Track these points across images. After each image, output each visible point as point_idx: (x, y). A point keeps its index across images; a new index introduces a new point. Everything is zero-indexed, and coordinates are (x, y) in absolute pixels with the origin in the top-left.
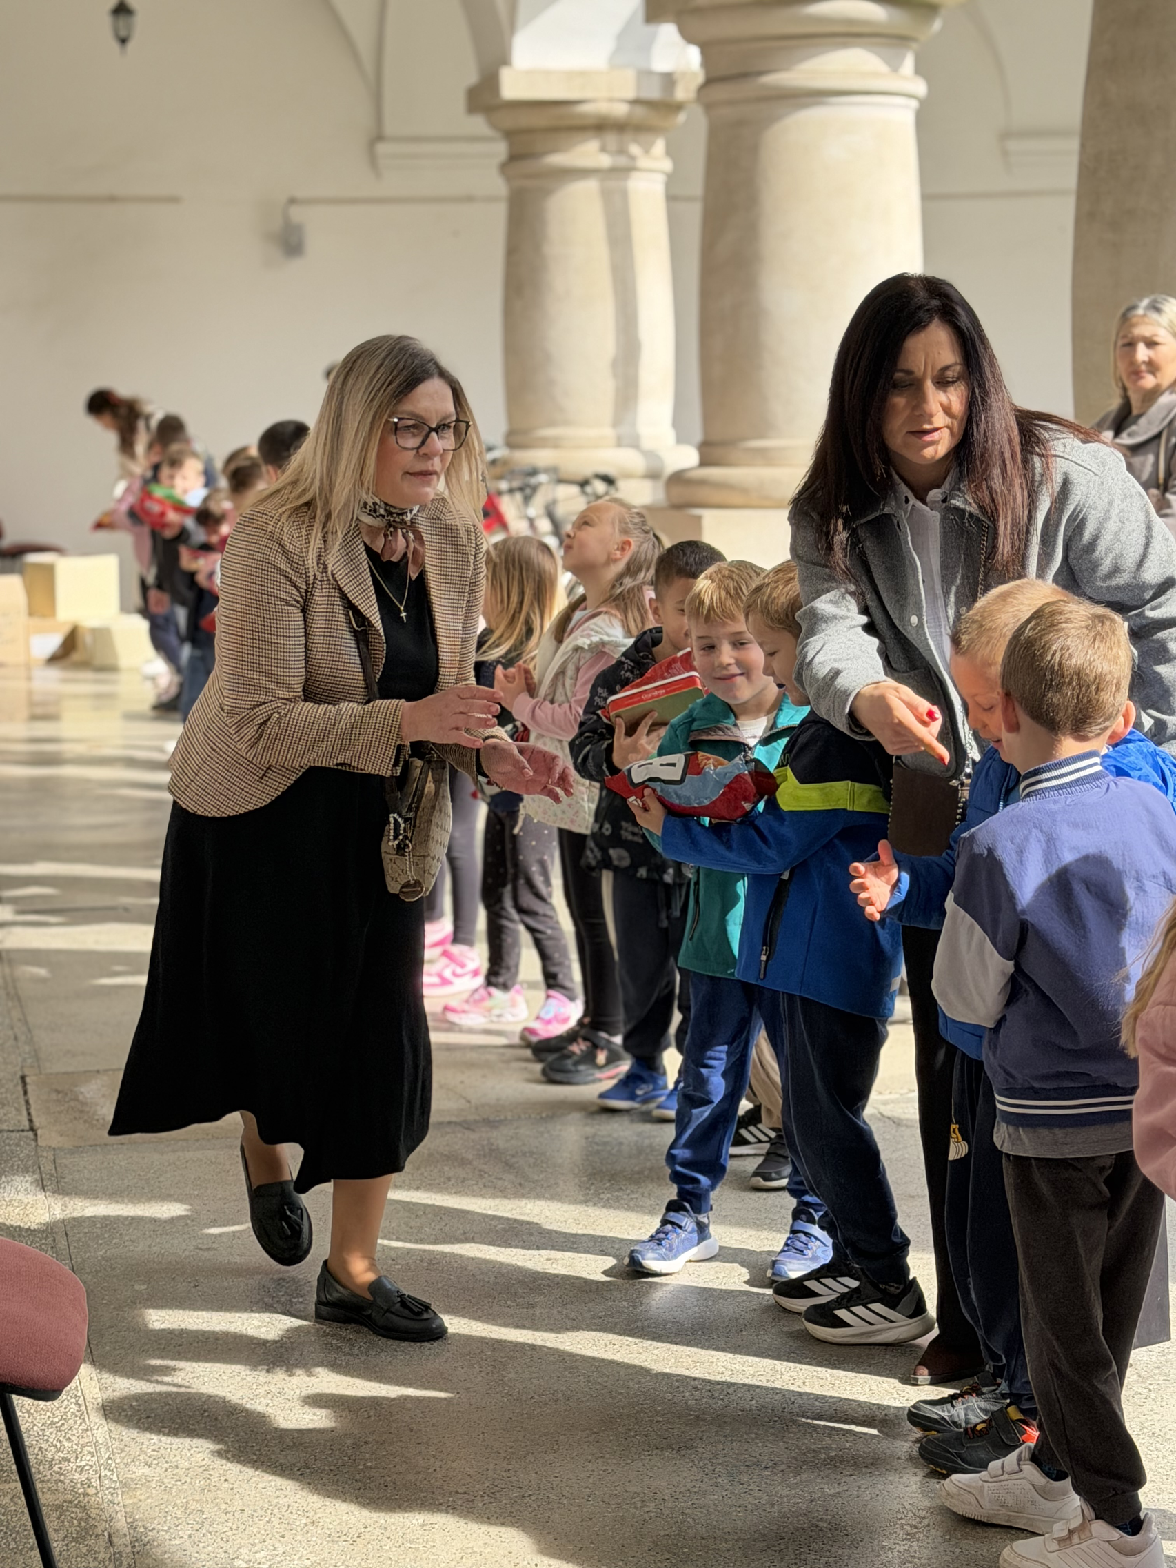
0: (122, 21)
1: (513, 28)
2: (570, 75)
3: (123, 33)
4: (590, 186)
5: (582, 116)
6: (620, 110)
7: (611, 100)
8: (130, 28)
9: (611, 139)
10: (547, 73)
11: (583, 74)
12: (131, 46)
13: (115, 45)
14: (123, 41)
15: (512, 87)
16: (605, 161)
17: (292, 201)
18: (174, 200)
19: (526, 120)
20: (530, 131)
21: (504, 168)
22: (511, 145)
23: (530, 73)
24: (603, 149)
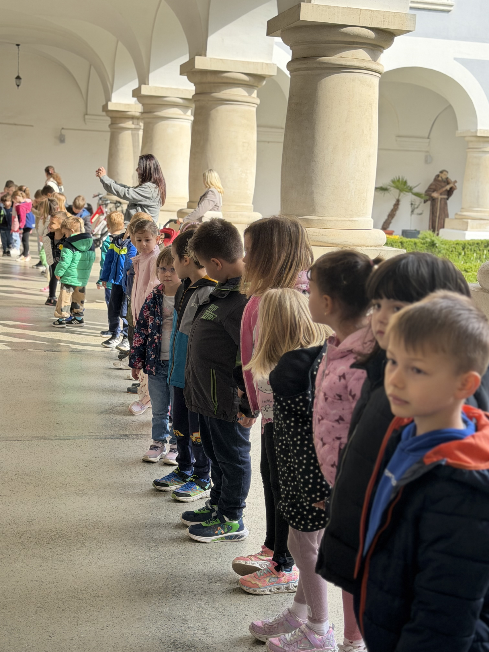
0: (18, 80)
1: (112, 92)
2: (126, 105)
3: (18, 84)
4: (129, 132)
5: (128, 115)
6: (138, 114)
7: (135, 112)
8: (20, 83)
9: (135, 121)
10: (120, 104)
11: (129, 105)
12: (20, 87)
13: (16, 87)
14: (18, 86)
15: (111, 107)
16: (133, 126)
17: (63, 129)
18: (32, 126)
19: (114, 115)
20: (116, 118)
21: (110, 126)
22: (112, 121)
23: (115, 103)
24: (133, 124)
